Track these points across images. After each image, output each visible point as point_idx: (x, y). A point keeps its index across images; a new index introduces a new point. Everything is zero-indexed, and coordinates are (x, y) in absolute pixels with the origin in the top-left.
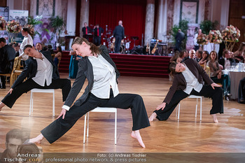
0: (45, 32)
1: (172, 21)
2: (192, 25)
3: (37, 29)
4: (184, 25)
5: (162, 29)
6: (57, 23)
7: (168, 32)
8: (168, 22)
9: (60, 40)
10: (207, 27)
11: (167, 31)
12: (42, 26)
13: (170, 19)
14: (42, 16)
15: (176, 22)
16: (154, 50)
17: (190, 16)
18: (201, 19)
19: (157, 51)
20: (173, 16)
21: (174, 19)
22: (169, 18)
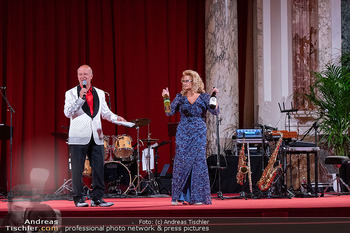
1: (314, 51)
5: (275, 86)
8: (296, 57)
11: (296, 93)
16: (270, 172)
19: (281, 175)
20: (313, 31)
21: (322, 43)
22: (297, 40)
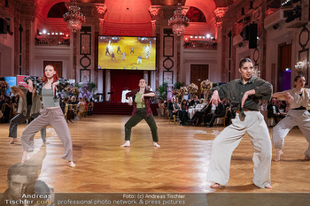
0: (85, 92)
2: (170, 85)
3: (80, 90)
4: (165, 85)
6: (92, 86)
7: (157, 90)
9: (94, 96)
10: (178, 86)
12: (83, 88)
13: (157, 82)
14: (84, 82)
15: (161, 83)
17: (169, 80)
18: (175, 82)
